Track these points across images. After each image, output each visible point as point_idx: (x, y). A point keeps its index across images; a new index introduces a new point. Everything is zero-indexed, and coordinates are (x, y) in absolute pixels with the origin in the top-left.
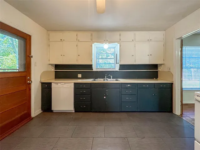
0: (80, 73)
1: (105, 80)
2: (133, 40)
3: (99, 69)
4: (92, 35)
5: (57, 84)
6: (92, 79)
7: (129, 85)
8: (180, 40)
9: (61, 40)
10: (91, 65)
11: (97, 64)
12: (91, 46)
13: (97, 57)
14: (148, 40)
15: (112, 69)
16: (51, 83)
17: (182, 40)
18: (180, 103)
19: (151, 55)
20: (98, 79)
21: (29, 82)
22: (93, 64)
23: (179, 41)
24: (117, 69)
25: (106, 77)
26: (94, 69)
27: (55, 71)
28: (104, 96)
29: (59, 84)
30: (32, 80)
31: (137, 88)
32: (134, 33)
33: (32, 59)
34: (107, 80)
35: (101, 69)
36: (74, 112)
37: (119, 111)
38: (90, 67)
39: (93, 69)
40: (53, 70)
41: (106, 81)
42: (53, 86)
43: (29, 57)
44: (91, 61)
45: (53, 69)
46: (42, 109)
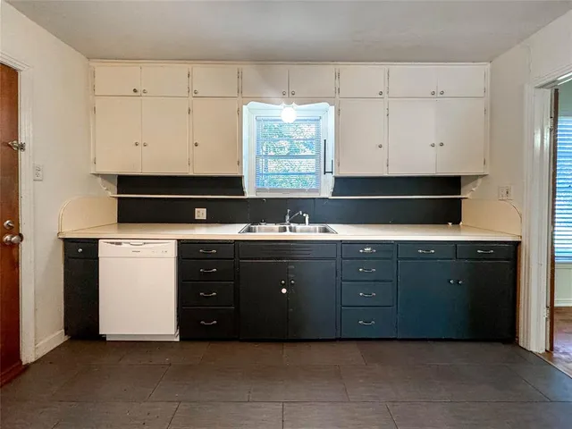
0: (201, 203)
1: (285, 230)
2: (381, 93)
3: (264, 190)
4: (240, 76)
5: (117, 244)
6: (243, 226)
7: (367, 249)
8: (549, 91)
9: (135, 91)
10: (240, 179)
11: (258, 174)
12: (240, 112)
13: (258, 152)
14: (433, 93)
15: (310, 191)
16: (97, 240)
17: (556, 90)
18: (545, 313)
19: (442, 144)
20: (263, 226)
21: (8, 237)
22: (245, 174)
23: (548, 94)
24: (326, 191)
25: (288, 218)
26: (250, 193)
27: (119, 198)
28: (284, 286)
29: (124, 245)
30: (23, 230)
31: (395, 259)
32: (386, 68)
33: (22, 155)
34: (291, 229)
35: (272, 190)
36: (178, 339)
37: (334, 337)
38: (235, 183)
39: (246, 190)
40: (110, 194)
41: (288, 235)
42: (104, 250)
43: (9, 146)
44: (239, 163)
45: (112, 193)
46: (66, 329)
